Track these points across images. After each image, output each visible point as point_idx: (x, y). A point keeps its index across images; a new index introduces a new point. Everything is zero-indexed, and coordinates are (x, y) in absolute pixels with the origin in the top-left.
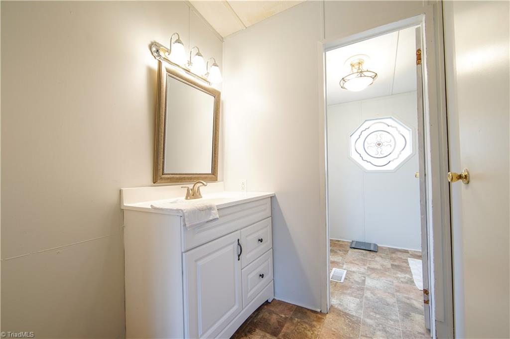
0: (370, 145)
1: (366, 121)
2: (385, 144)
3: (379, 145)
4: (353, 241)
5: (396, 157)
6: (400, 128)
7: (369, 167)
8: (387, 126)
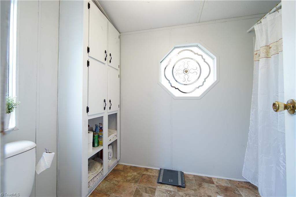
0: (178, 72)
1: (175, 48)
2: (192, 71)
3: (186, 72)
4: (161, 169)
5: (201, 84)
6: (205, 56)
7: (177, 94)
8: (194, 54)
